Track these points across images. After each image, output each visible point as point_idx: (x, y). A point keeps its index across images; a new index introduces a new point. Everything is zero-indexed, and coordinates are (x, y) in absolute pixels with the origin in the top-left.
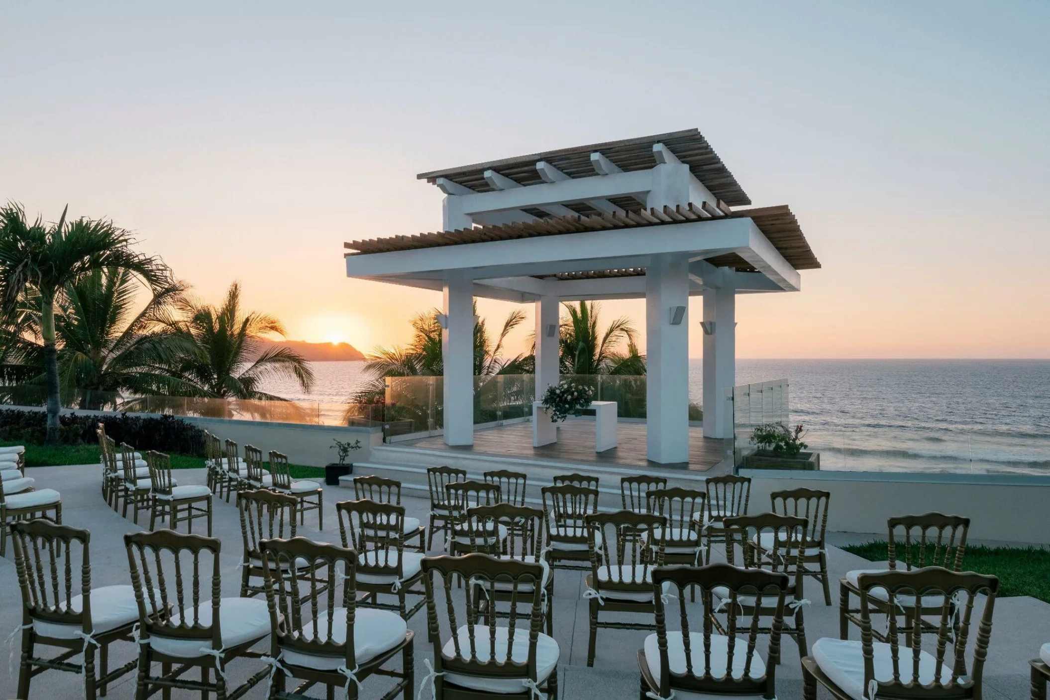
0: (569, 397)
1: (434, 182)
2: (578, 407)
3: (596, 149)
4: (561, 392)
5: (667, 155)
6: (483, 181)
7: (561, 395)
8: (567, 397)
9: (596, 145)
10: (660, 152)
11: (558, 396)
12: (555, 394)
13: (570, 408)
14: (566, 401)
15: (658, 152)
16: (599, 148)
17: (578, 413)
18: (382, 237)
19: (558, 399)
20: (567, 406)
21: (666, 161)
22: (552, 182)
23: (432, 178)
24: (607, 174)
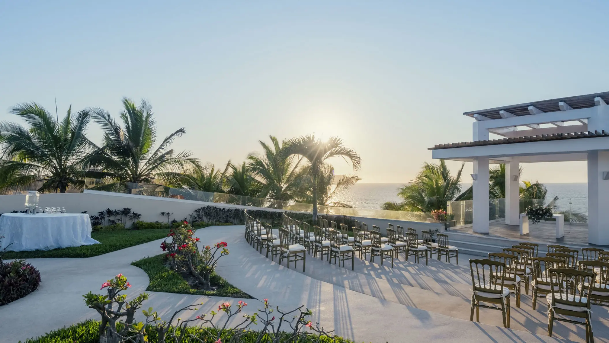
0: (541, 212)
1: (473, 117)
2: (546, 217)
3: (561, 100)
4: (536, 210)
5: (602, 102)
6: (499, 115)
7: (536, 211)
8: (539, 212)
9: (562, 99)
10: (599, 101)
11: (535, 211)
12: (533, 211)
13: (541, 218)
14: (539, 214)
15: (597, 101)
16: (564, 100)
17: (546, 220)
18: (455, 143)
19: (534, 213)
20: (540, 216)
21: (601, 104)
22: (535, 114)
23: (470, 114)
24: (565, 110)
